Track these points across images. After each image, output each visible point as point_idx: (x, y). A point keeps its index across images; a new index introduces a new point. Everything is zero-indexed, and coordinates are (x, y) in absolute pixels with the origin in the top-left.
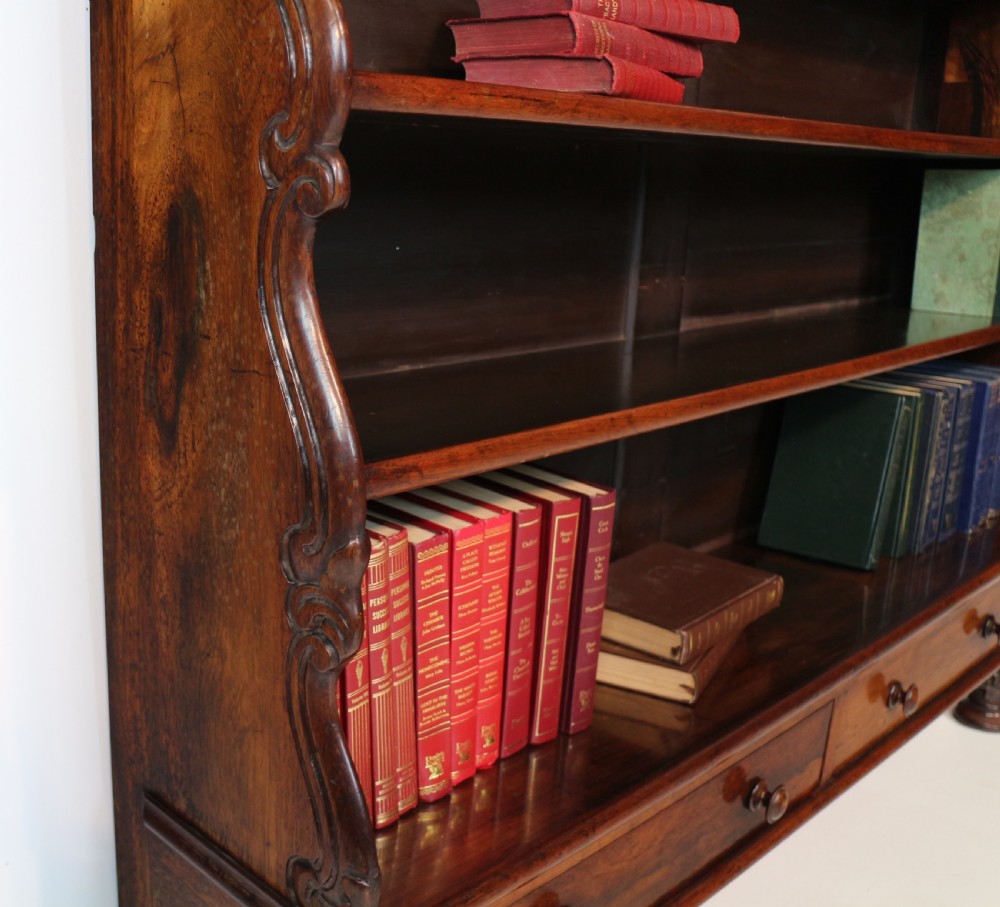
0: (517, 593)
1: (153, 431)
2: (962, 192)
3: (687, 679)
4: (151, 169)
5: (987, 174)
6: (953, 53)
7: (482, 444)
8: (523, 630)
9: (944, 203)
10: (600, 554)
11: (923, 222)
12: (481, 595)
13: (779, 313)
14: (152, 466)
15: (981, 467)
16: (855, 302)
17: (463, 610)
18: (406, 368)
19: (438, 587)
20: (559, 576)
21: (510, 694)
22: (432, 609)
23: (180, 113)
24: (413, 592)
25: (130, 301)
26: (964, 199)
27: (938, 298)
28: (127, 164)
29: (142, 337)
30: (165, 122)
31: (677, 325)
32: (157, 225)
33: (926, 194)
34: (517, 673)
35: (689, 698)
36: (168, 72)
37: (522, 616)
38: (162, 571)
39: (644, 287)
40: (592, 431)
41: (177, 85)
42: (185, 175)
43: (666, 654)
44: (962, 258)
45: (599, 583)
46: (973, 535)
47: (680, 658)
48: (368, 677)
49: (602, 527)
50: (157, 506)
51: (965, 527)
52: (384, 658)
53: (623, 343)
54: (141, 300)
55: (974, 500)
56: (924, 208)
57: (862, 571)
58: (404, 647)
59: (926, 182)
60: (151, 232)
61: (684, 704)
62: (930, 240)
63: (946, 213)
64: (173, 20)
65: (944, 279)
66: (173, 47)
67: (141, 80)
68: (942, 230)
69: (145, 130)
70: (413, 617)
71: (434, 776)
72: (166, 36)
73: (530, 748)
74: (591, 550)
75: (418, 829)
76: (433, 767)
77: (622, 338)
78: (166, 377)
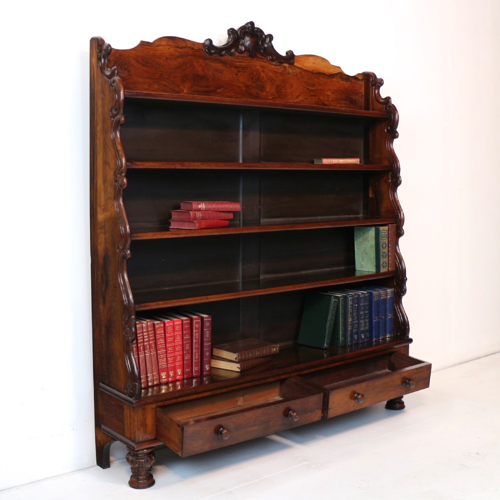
0: (185, 338)
1: (101, 300)
2: (364, 234)
3: (238, 365)
4: (101, 248)
5: (369, 228)
6: (370, 188)
7: (165, 302)
8: (187, 347)
9: (360, 237)
10: (208, 331)
11: (356, 242)
12: (174, 337)
13: (304, 272)
14: (101, 307)
15: (375, 319)
16: (343, 268)
17: (169, 340)
18: (168, 288)
19: (162, 333)
20: (196, 335)
21: (185, 362)
22: (161, 338)
23: (105, 239)
24: (155, 333)
25: (97, 273)
26: (365, 236)
27: (362, 266)
28: (97, 246)
29: (99, 281)
30: (103, 240)
31: (259, 277)
32: (102, 259)
33: (355, 234)
34: (187, 357)
35: (239, 370)
36: (103, 231)
37: (186, 343)
38: (103, 329)
39: (244, 267)
40: (196, 300)
41: (105, 234)
42: (106, 250)
43: (234, 360)
44: (366, 254)
45: (208, 338)
46: (375, 341)
47: (237, 361)
48: (144, 350)
49: (207, 324)
50: (102, 315)
51: (372, 339)
52: (148, 347)
53: (239, 282)
54: (99, 273)
55: (374, 330)
56: (355, 238)
57: (322, 349)
58: (153, 345)
59: (355, 231)
60: (101, 261)
61: (238, 372)
62: (358, 248)
63: (361, 240)
64: (104, 222)
65: (363, 260)
66: (104, 227)
67: (99, 231)
68: (360, 245)
69: (100, 241)
70: (155, 339)
71: (163, 377)
72: (103, 224)
73: (193, 378)
74: (205, 330)
75: (160, 390)
76: (164, 375)
77: (238, 281)
78: (104, 289)
